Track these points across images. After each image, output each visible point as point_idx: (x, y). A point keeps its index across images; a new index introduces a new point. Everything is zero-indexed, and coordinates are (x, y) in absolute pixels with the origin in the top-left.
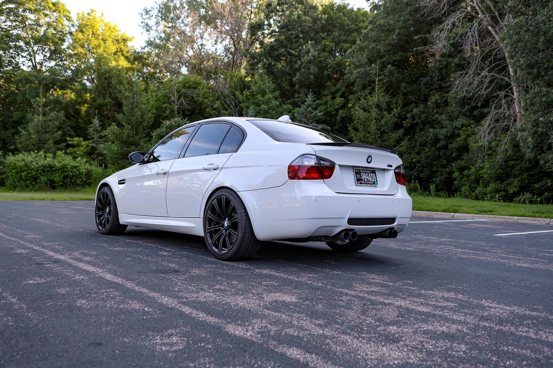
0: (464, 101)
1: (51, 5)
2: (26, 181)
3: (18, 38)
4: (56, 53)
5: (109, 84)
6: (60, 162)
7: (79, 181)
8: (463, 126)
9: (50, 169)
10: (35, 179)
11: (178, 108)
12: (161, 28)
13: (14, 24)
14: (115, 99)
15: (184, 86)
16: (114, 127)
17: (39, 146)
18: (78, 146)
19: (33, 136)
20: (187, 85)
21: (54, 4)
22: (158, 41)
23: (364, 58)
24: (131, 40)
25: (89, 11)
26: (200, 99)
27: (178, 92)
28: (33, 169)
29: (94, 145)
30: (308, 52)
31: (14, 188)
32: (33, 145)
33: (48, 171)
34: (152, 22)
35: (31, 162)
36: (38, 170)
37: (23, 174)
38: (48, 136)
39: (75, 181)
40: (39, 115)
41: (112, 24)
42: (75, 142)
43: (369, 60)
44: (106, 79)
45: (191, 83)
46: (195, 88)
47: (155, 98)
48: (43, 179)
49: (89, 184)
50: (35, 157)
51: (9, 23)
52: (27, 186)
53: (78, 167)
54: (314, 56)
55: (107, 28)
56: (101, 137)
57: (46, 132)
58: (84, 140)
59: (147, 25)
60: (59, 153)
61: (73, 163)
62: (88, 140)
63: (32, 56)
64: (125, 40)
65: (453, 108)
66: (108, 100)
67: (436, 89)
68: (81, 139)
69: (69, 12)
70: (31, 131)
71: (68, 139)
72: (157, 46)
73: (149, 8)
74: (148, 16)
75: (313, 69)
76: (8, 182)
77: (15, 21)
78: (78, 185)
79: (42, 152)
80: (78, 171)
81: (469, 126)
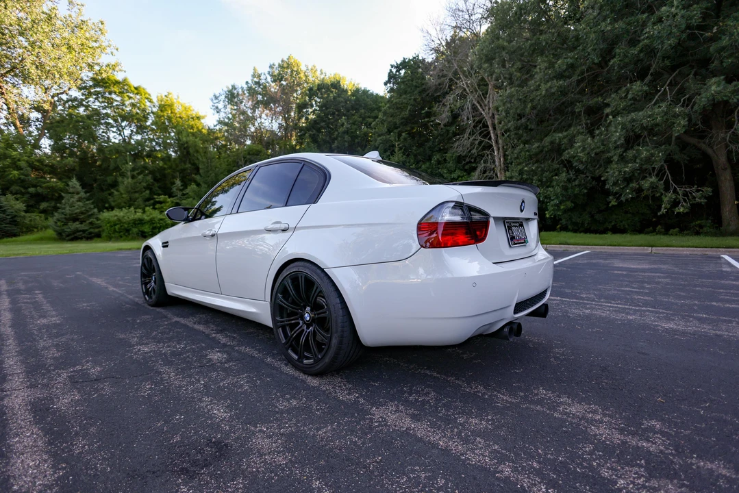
0: (459, 159)
1: (133, 89)
2: (120, 232)
3: (107, 115)
4: (141, 129)
5: (188, 153)
6: (148, 216)
8: (459, 177)
9: (141, 222)
10: (128, 231)
12: (228, 110)
13: (103, 105)
14: (194, 164)
15: (249, 154)
16: (193, 186)
17: (130, 203)
18: (164, 202)
19: (124, 196)
20: (251, 153)
21: (136, 88)
22: (227, 120)
23: (385, 130)
24: (204, 117)
25: (166, 94)
27: (244, 158)
28: (125, 223)
29: (178, 201)
30: (343, 125)
31: (109, 239)
32: (125, 203)
33: (139, 224)
34: (221, 106)
35: (124, 217)
36: (129, 224)
37: (117, 227)
38: (137, 195)
40: (128, 178)
41: (187, 105)
42: (161, 200)
43: (388, 130)
44: (184, 148)
45: (254, 151)
46: (258, 155)
47: (226, 164)
48: (135, 230)
50: (127, 213)
51: (97, 103)
52: (121, 237)
53: (164, 219)
54: (347, 128)
55: (183, 109)
56: (184, 195)
57: (136, 192)
58: (169, 197)
59: (217, 108)
60: (147, 208)
61: (159, 216)
62: (173, 197)
63: (120, 130)
64: (198, 118)
65: (451, 164)
66: (188, 165)
67: (437, 151)
68: (167, 196)
69: (149, 95)
70: (122, 192)
71: (155, 197)
72: (226, 124)
73: (218, 95)
74: (217, 101)
75: (347, 138)
76: (104, 235)
77: (103, 102)
79: (132, 209)
80: (165, 222)
81: (463, 176)
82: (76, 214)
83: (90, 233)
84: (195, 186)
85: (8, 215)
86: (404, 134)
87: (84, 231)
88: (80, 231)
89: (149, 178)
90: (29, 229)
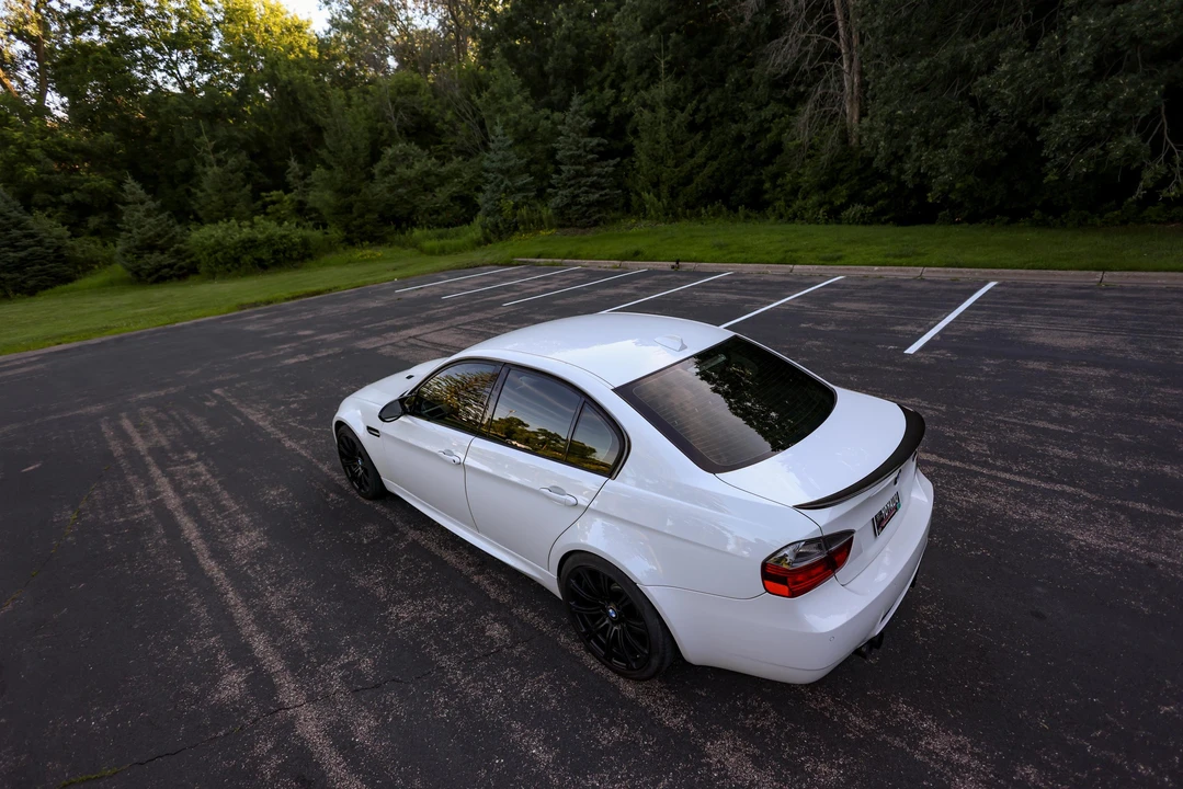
0: (777, 83)
2: (226, 263)
3: (141, 42)
4: (206, 61)
5: (295, 100)
6: (261, 233)
7: (295, 254)
8: (774, 116)
9: (250, 245)
10: (237, 260)
11: (398, 127)
13: (128, 18)
14: (309, 122)
15: (399, 93)
16: (320, 170)
17: (225, 211)
18: (279, 201)
19: (214, 198)
20: (402, 90)
22: (345, 19)
23: (638, 27)
24: (308, 24)
26: (425, 109)
27: (393, 102)
28: (229, 247)
29: (300, 198)
30: (560, 22)
31: (212, 276)
32: (220, 211)
33: (250, 247)
35: (224, 238)
36: (235, 249)
37: (219, 255)
38: (234, 195)
39: (291, 255)
40: (211, 166)
42: (274, 198)
43: (644, 26)
44: (289, 94)
45: (407, 86)
46: (414, 93)
47: (364, 116)
48: (247, 258)
49: (310, 256)
50: (227, 229)
51: (119, 19)
52: (229, 271)
53: (288, 235)
54: (568, 29)
55: (268, 11)
56: (307, 185)
57: (231, 189)
58: (286, 192)
60: (256, 218)
61: (280, 231)
62: (291, 191)
63: (171, 68)
64: (299, 28)
65: (761, 92)
66: (301, 126)
67: (735, 62)
68: (281, 192)
70: (210, 191)
71: (263, 194)
72: (345, 28)
75: (570, 49)
76: (202, 269)
77: (127, 13)
78: (297, 260)
79: (233, 221)
80: (290, 241)
81: (782, 115)
82: (150, 238)
83: (181, 268)
84: (323, 170)
85: (48, 248)
86: (673, 35)
87: (171, 266)
88: (165, 267)
89: (243, 155)
90: (87, 266)
